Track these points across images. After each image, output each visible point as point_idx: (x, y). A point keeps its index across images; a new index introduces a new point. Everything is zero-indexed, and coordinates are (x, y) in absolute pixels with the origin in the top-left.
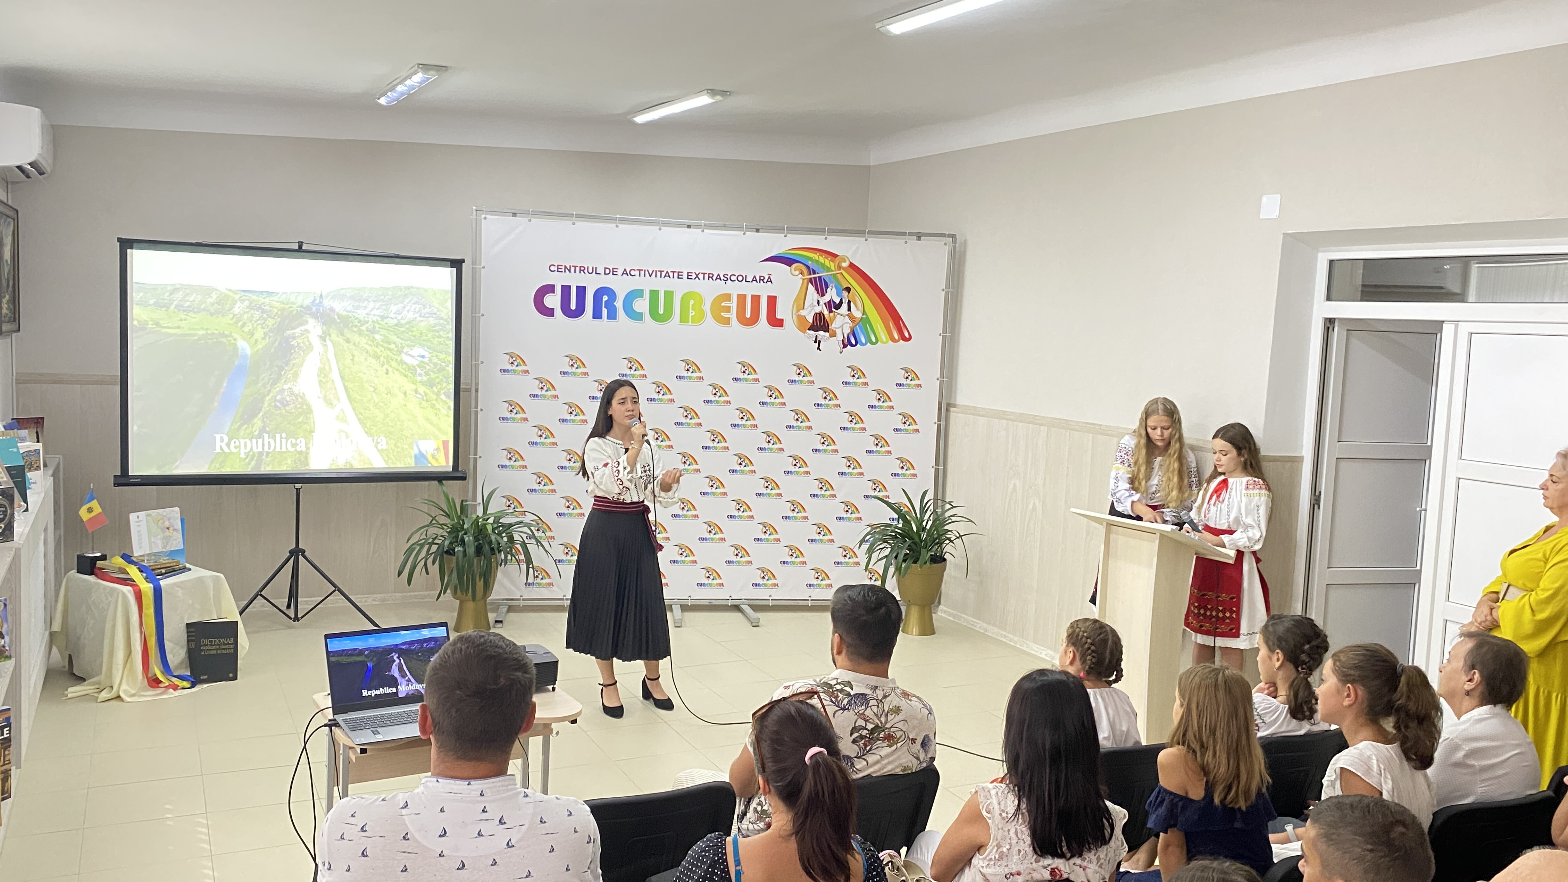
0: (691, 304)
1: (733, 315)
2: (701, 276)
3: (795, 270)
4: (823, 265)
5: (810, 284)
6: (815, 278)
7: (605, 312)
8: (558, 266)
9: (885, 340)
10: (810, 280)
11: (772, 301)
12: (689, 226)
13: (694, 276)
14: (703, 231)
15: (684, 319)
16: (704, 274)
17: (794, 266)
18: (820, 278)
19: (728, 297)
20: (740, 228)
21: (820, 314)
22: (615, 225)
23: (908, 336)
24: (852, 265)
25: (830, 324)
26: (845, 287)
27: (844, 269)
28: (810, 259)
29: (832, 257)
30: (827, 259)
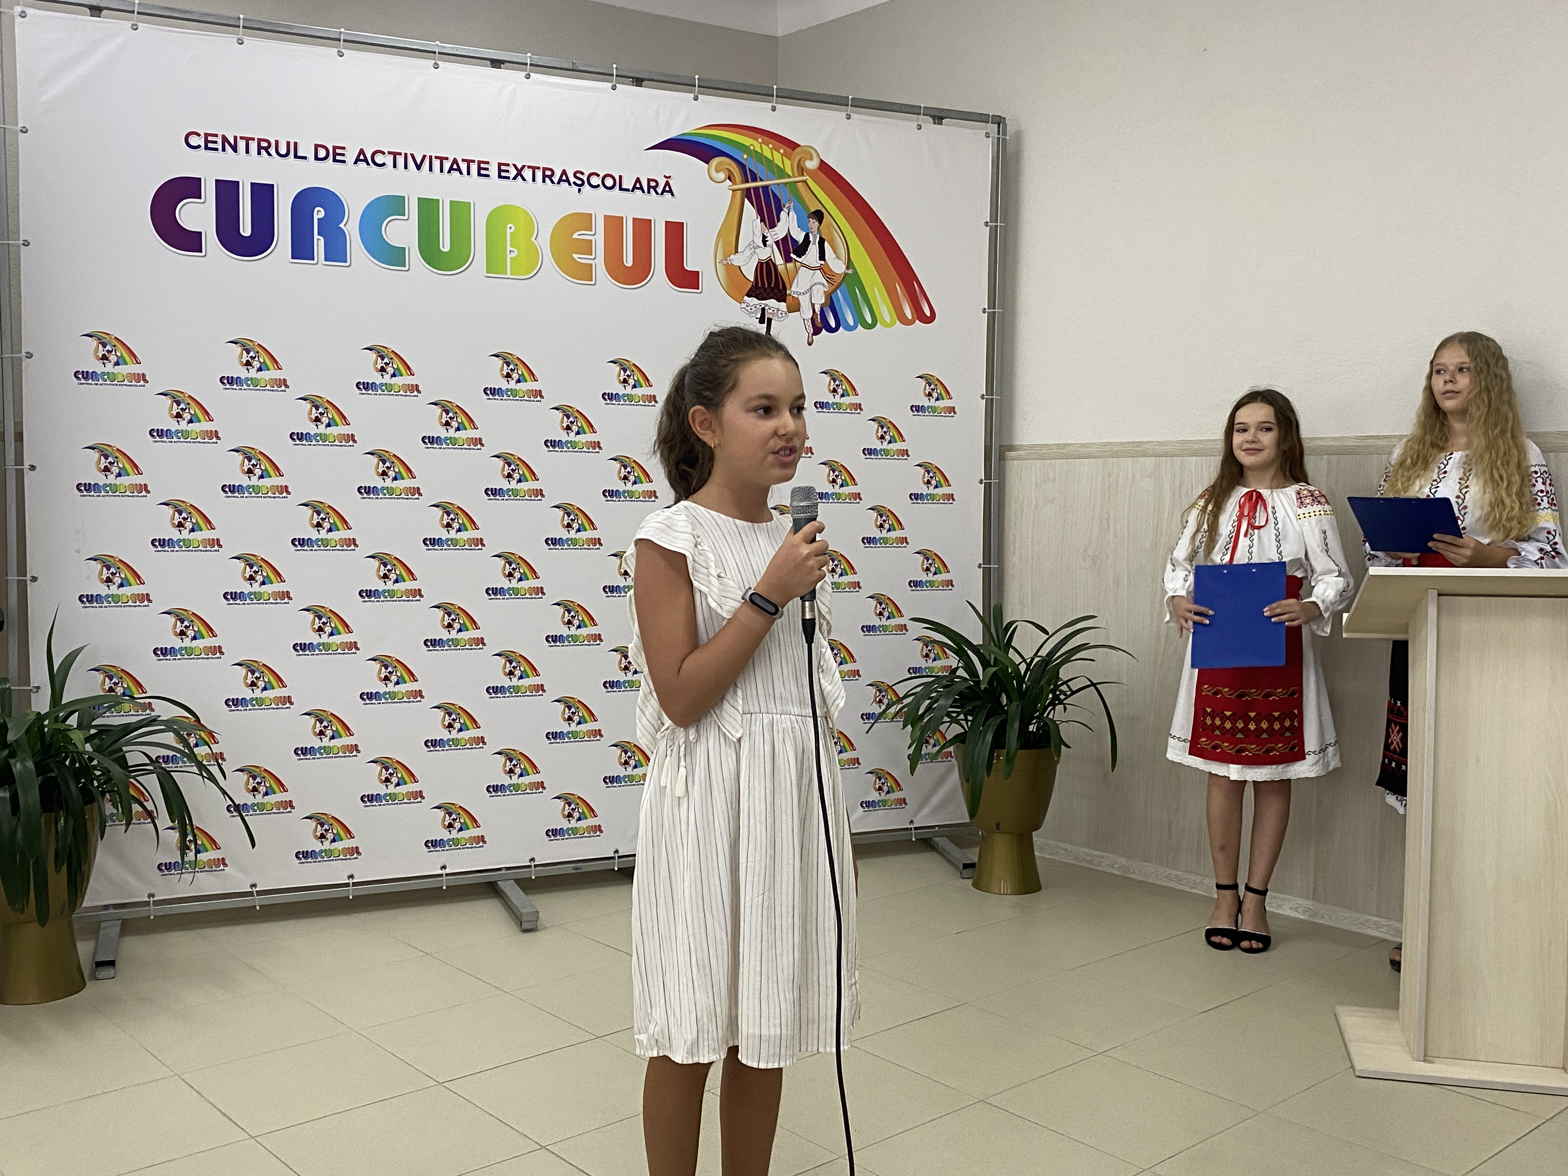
0: (509, 231)
1: (598, 260)
2: (527, 173)
3: (717, 171)
4: (770, 162)
5: (746, 199)
6: (756, 189)
7: (319, 243)
8: (206, 135)
9: (888, 320)
10: (747, 193)
11: (675, 231)
12: (496, 63)
13: (513, 172)
14: (528, 77)
15: (494, 266)
16: (534, 169)
17: (716, 161)
18: (765, 188)
19: (585, 221)
20: (605, 75)
21: (767, 263)
22: (335, 50)
23: (928, 313)
24: (824, 167)
25: (787, 285)
26: (813, 210)
27: (811, 173)
28: (745, 148)
29: (789, 150)
30: (779, 152)
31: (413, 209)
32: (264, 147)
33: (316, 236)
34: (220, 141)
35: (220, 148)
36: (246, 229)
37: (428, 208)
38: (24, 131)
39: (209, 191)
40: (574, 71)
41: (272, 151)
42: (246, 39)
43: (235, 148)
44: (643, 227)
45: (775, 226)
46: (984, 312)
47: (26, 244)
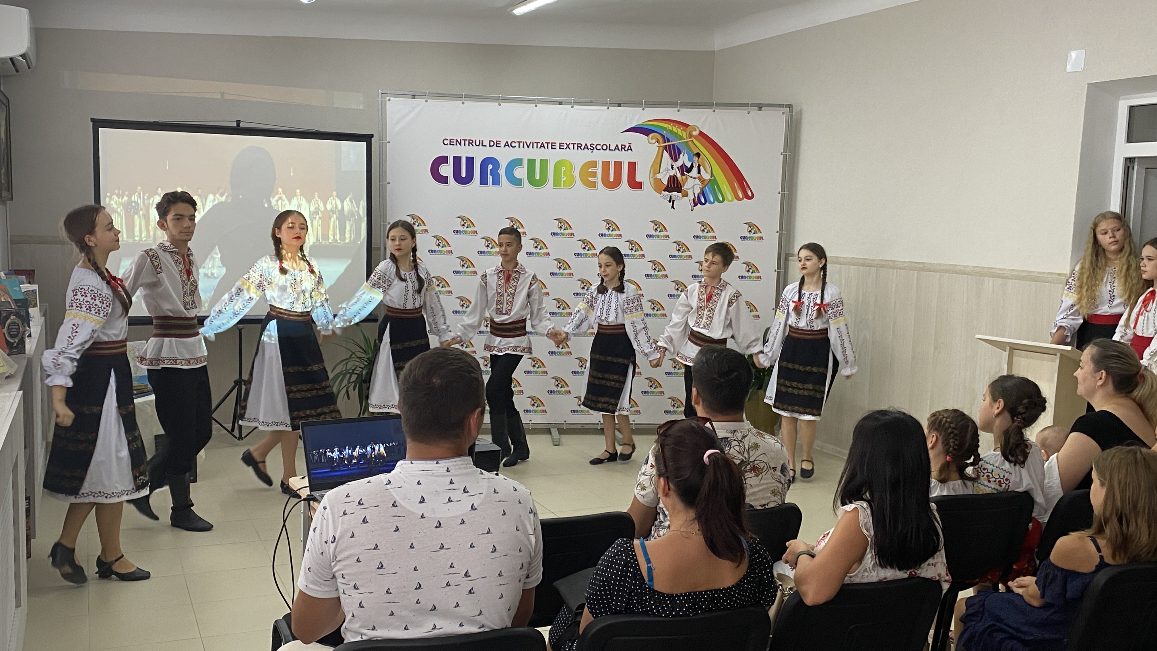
0: (563, 170)
1: (599, 179)
2: (571, 146)
3: (652, 139)
4: (676, 134)
5: (665, 151)
6: (669, 146)
7: (490, 178)
8: (450, 139)
9: (730, 199)
10: (665, 148)
11: (632, 166)
12: (561, 103)
13: (565, 146)
14: (572, 107)
15: (557, 184)
16: (574, 144)
17: (651, 135)
18: (674, 145)
19: (594, 164)
20: (605, 104)
21: (673, 177)
22: (498, 103)
23: (750, 195)
24: (701, 133)
25: (682, 185)
26: (695, 152)
27: (695, 137)
28: (665, 129)
29: (685, 128)
30: (680, 128)
31: (525, 163)
32: (471, 143)
33: (489, 175)
34: (455, 141)
35: (455, 143)
36: (464, 175)
37: (531, 162)
38: (389, 142)
39: (451, 160)
40: (591, 103)
41: (474, 144)
42: (466, 103)
43: (460, 144)
44: (618, 165)
45: (677, 161)
46: (779, 193)
47: (389, 183)
